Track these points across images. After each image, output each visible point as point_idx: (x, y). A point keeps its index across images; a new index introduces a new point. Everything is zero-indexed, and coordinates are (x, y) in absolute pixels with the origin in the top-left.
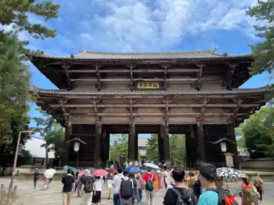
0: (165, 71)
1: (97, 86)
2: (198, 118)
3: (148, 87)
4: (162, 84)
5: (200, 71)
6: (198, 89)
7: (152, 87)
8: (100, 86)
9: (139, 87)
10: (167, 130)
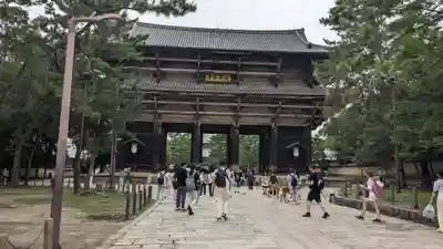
0: (239, 63)
1: (155, 75)
2: (273, 119)
3: (218, 80)
4: (234, 77)
5: (279, 65)
6: (276, 86)
7: (223, 80)
8: (159, 76)
9: (207, 79)
10: (238, 131)
